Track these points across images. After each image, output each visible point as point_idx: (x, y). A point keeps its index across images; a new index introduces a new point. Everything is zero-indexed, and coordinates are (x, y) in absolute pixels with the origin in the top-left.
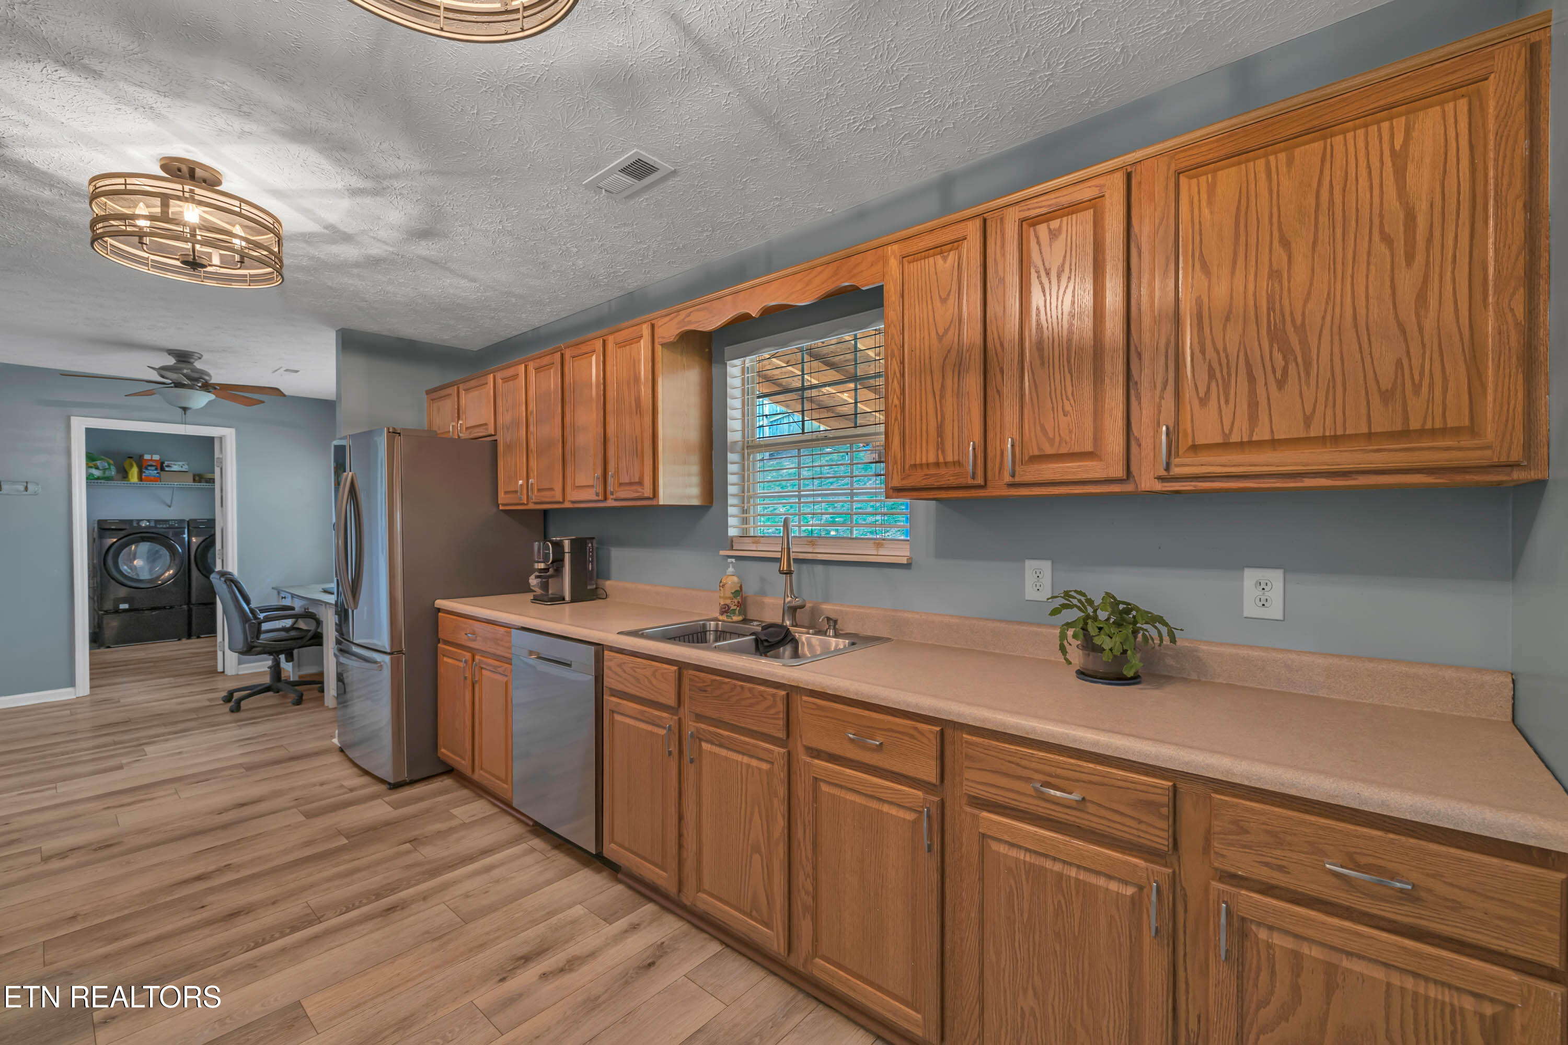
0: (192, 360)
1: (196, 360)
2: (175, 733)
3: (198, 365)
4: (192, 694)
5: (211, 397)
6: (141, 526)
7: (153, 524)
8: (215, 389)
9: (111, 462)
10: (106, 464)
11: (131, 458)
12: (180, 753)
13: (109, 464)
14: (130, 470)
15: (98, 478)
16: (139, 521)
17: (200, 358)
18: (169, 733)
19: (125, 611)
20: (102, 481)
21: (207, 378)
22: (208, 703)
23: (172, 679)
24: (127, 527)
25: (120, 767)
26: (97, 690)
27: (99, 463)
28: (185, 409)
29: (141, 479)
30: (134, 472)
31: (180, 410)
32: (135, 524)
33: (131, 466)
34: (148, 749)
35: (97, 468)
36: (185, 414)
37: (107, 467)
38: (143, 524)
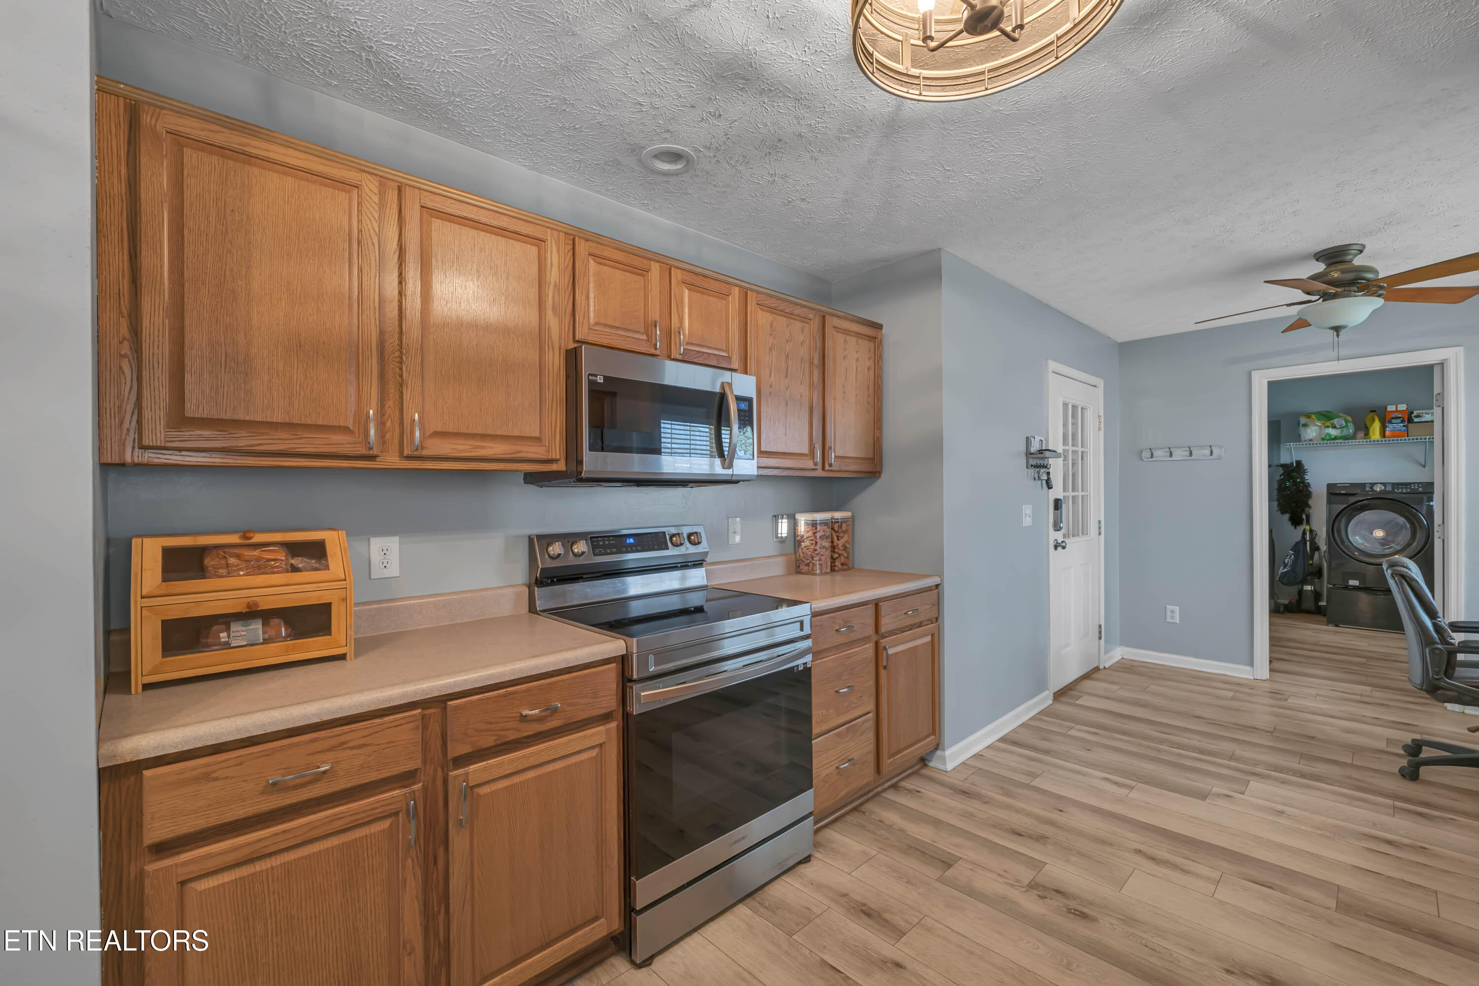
0: (1349, 257)
1: (1356, 255)
2: (1303, 775)
3: (1358, 261)
4: (1377, 721)
5: (1379, 302)
6: (1376, 491)
7: (1389, 488)
8: (1381, 288)
9: (1349, 419)
10: (1343, 422)
11: (1375, 411)
12: (1281, 813)
13: (1346, 421)
14: (1371, 426)
15: (1336, 438)
16: (1373, 484)
17: (1361, 252)
18: (1295, 773)
19: (1355, 588)
20: (1339, 441)
21: (1370, 276)
22: (1382, 745)
23: (1369, 689)
24: (1359, 491)
25: (1202, 796)
26: (1278, 677)
27: (1335, 421)
28: (1337, 329)
29: (1383, 435)
30: (1376, 426)
31: (1331, 331)
32: (1368, 489)
33: (1374, 421)
34: (1255, 785)
35: (1334, 427)
36: (1338, 336)
37: (1344, 424)
38: (1378, 488)
